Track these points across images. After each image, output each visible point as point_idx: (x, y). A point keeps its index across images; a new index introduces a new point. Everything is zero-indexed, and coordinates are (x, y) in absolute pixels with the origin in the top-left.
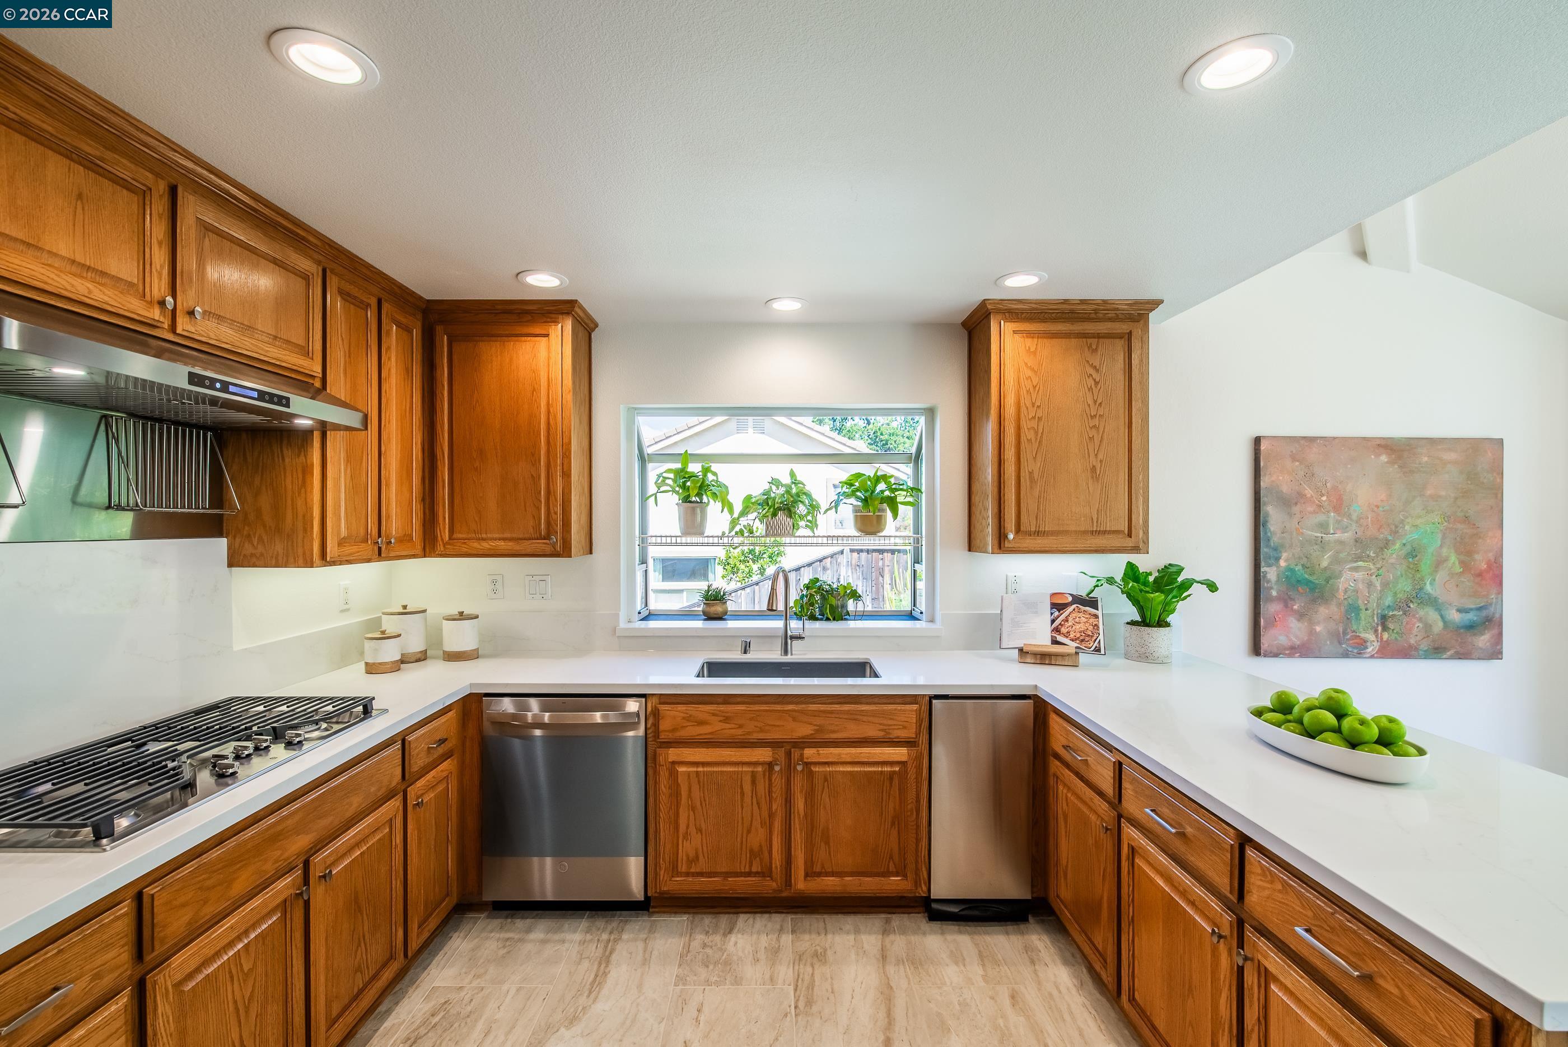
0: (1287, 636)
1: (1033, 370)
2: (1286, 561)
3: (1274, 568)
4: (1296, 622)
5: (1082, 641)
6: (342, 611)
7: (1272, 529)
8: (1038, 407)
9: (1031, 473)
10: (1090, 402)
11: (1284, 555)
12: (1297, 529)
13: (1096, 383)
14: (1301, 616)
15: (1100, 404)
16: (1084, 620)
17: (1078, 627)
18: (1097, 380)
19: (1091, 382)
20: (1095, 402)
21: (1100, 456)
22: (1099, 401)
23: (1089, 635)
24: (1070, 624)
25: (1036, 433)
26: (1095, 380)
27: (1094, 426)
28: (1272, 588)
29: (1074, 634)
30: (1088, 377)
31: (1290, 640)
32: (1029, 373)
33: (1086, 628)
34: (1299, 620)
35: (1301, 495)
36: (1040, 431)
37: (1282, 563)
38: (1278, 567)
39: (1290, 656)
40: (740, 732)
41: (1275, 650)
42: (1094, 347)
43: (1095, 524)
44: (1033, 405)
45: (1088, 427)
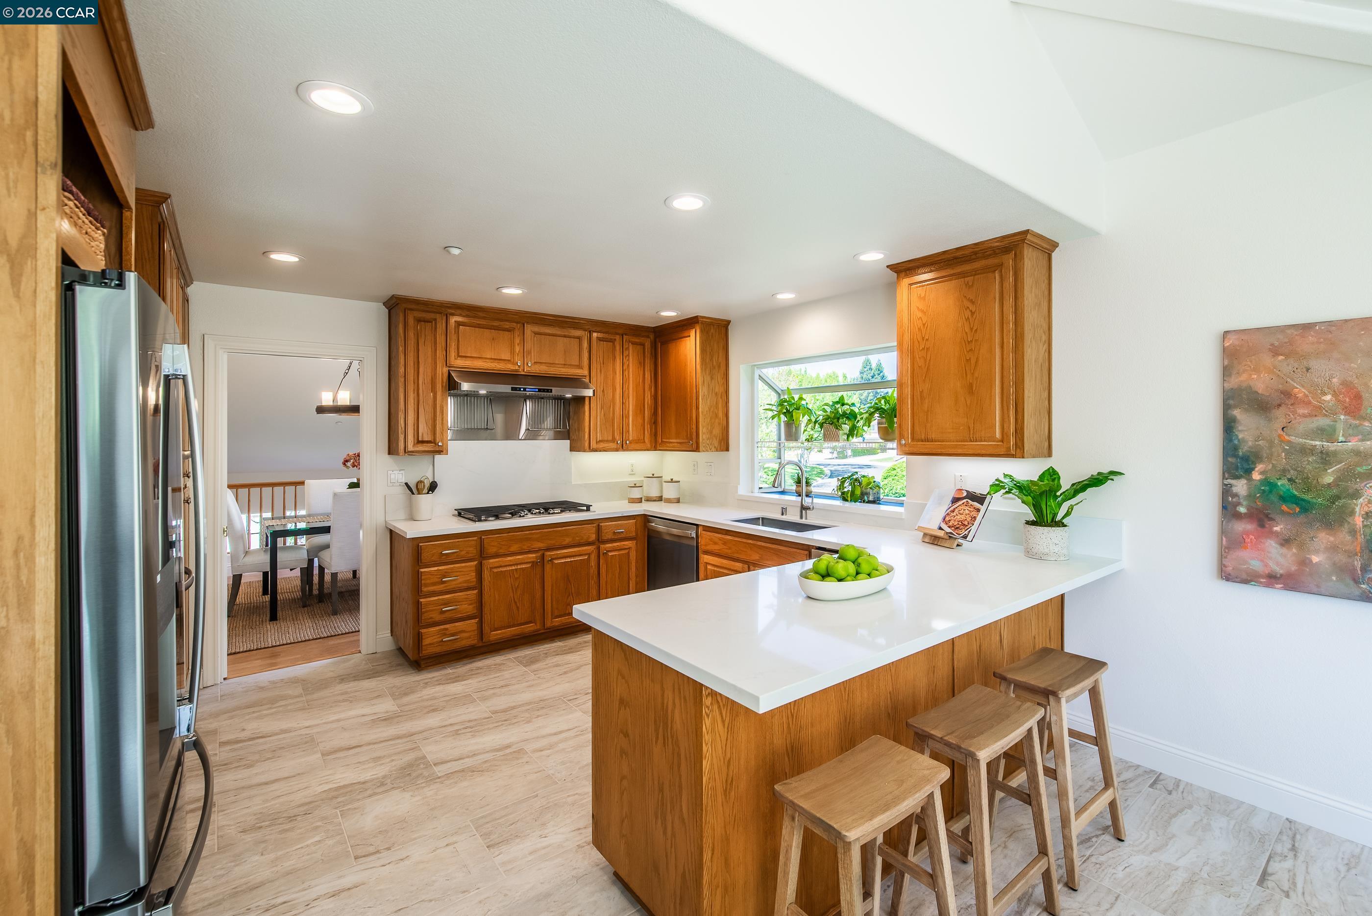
0: (1262, 561)
1: (922, 311)
2: (1261, 473)
3: (1243, 482)
4: (1277, 546)
5: (957, 528)
6: (630, 474)
7: (1241, 436)
8: (927, 340)
9: (922, 392)
10: (967, 329)
11: (1260, 467)
12: (1280, 436)
13: (973, 313)
14: (1286, 542)
15: (976, 330)
16: (967, 512)
17: (959, 517)
18: (973, 311)
19: (968, 313)
20: (971, 329)
21: (976, 375)
22: (975, 328)
23: (964, 525)
24: (955, 514)
25: (925, 360)
26: (971, 311)
27: (971, 350)
28: (1239, 504)
29: (953, 522)
30: (966, 309)
31: (1266, 565)
32: (920, 314)
33: (965, 519)
34: (1282, 545)
35: (1287, 394)
36: (928, 358)
37: (1256, 476)
38: (1250, 479)
39: (1268, 585)
40: (729, 551)
41: (1244, 576)
42: (970, 284)
43: (972, 432)
44: (923, 338)
45: (965, 351)
